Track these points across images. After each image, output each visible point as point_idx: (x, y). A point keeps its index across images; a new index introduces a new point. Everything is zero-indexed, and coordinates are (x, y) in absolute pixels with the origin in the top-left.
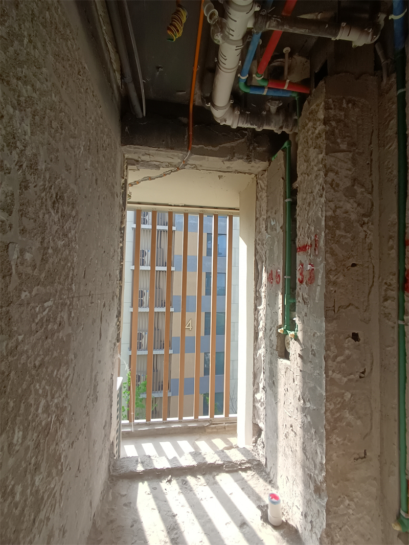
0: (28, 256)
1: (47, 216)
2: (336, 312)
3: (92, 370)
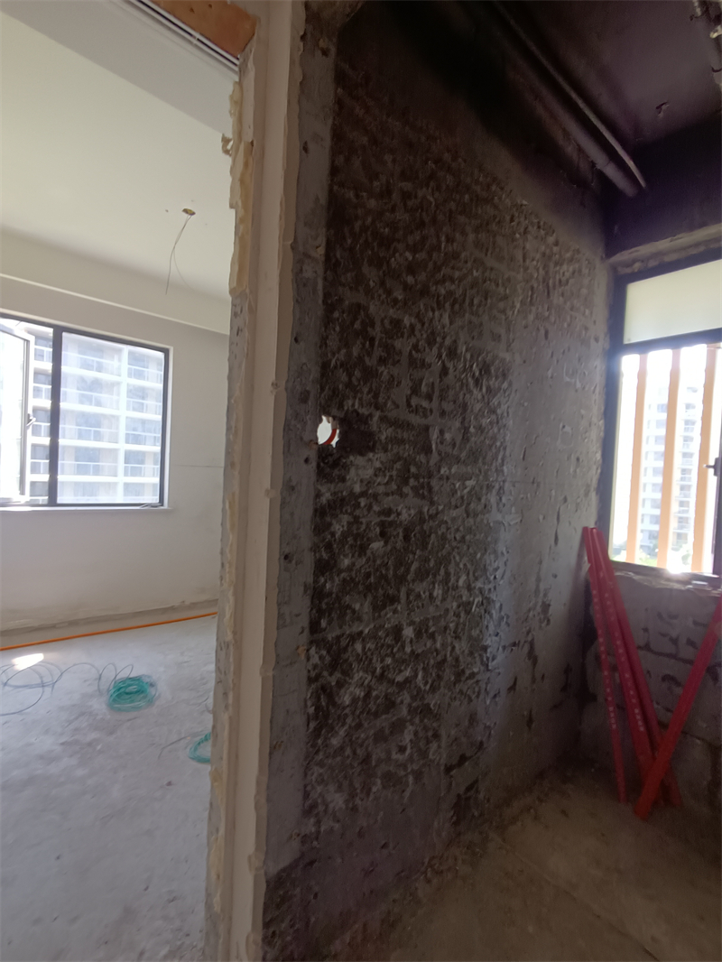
0: (448, 436)
1: (468, 396)
3: (539, 580)
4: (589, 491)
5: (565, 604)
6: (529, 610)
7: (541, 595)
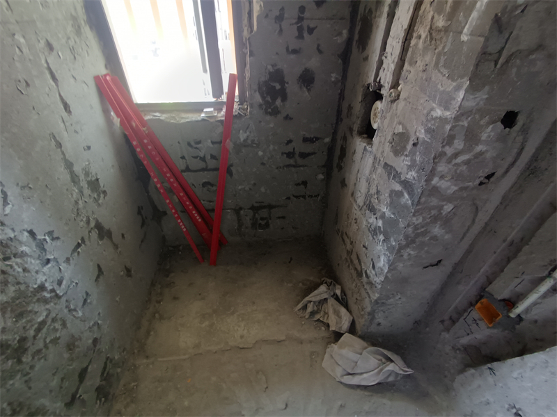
2: (498, 66)
3: (69, 165)
4: (79, 27)
5: (113, 166)
6: (76, 203)
7: (82, 177)
